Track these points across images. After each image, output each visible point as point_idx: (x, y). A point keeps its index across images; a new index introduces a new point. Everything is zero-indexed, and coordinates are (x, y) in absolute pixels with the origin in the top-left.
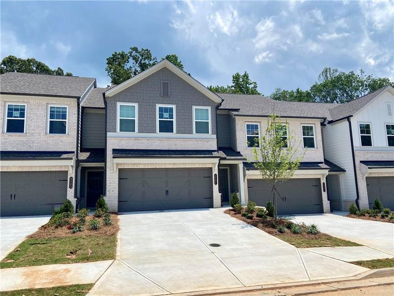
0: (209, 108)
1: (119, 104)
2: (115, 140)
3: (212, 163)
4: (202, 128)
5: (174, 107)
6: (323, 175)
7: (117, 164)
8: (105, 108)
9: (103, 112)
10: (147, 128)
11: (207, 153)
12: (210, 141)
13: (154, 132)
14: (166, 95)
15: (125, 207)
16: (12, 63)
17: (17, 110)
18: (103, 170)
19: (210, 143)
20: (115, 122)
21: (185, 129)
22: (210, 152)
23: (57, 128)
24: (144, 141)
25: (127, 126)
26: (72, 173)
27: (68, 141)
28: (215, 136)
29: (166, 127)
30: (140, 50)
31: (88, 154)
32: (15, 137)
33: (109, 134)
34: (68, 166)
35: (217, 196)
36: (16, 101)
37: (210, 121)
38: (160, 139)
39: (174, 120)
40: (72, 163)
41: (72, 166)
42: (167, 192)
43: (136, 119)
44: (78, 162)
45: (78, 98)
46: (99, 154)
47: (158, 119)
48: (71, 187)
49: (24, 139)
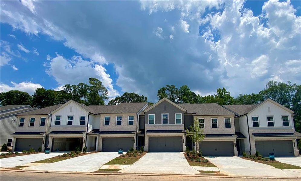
0: (181, 114)
1: (149, 114)
2: (148, 127)
3: (182, 135)
4: (179, 121)
5: (168, 114)
6: (234, 139)
7: (148, 135)
8: (145, 115)
9: (144, 116)
10: (158, 122)
11: (180, 131)
12: (182, 126)
13: (161, 124)
14: (165, 110)
15: (151, 150)
16: (127, 95)
17: (119, 118)
18: (144, 137)
19: (181, 127)
20: (148, 121)
21: (172, 122)
22: (181, 130)
23: (131, 123)
24: (157, 127)
25: (152, 122)
26: (135, 138)
27: (134, 127)
28: (184, 124)
29: (165, 122)
30: (170, 86)
31: (141, 131)
32: (119, 126)
33: (145, 125)
34: (134, 135)
35: (184, 147)
36: (119, 115)
37: (182, 119)
38: (163, 126)
39: (168, 119)
40: (135, 134)
41: (135, 136)
42: (165, 145)
43: (155, 119)
44: (137, 134)
45: (137, 113)
46: (143, 132)
47: (162, 119)
48: (135, 143)
49: (121, 127)
